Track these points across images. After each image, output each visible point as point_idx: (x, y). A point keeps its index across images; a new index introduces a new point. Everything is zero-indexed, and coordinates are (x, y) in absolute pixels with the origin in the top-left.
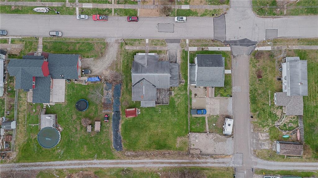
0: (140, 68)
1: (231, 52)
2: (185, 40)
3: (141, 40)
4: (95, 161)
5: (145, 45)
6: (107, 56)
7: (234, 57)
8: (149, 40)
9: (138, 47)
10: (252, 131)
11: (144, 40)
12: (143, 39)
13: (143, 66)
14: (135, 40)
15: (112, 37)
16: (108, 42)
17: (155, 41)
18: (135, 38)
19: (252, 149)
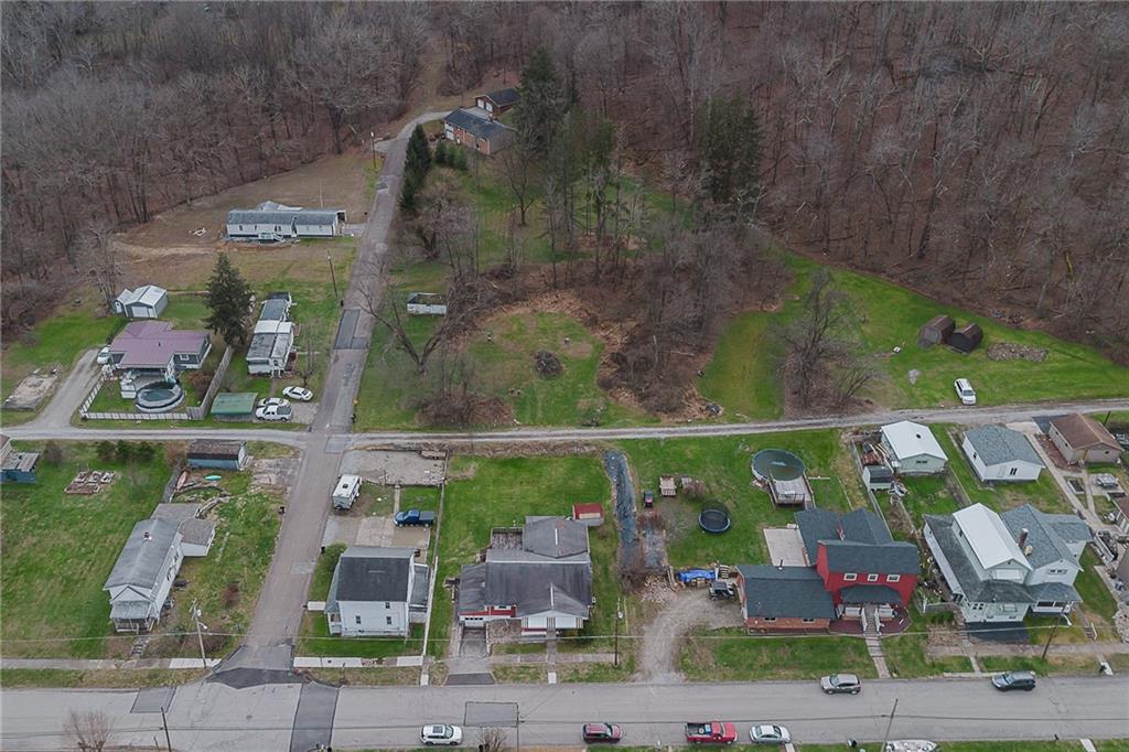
0: (567, 583)
1: (294, 652)
2: (432, 681)
3: (571, 681)
4: (663, 436)
5: (559, 668)
6: (672, 636)
7: (289, 641)
8: (546, 680)
9: (581, 660)
10: (289, 489)
11: (562, 681)
12: (564, 681)
13: (562, 588)
14: (590, 679)
15: (664, 685)
16: (674, 673)
17: (528, 679)
18: (590, 684)
19: (300, 459)
